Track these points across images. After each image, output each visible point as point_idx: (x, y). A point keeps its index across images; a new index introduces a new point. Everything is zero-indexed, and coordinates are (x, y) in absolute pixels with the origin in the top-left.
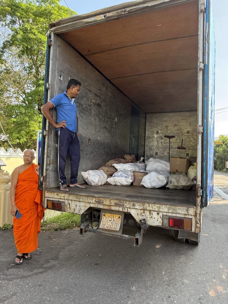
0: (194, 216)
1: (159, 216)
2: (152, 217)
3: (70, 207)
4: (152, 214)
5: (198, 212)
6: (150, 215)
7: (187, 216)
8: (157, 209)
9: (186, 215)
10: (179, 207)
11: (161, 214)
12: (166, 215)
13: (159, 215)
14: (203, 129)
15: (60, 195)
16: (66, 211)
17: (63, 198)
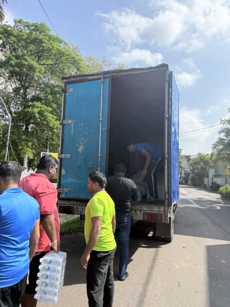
0: (164, 212)
2: (136, 214)
3: (78, 210)
4: (137, 212)
5: (166, 209)
8: (140, 209)
9: (158, 212)
10: (154, 207)
12: (146, 212)
13: (141, 212)
14: (168, 156)
15: (70, 202)
16: (74, 213)
17: (73, 204)
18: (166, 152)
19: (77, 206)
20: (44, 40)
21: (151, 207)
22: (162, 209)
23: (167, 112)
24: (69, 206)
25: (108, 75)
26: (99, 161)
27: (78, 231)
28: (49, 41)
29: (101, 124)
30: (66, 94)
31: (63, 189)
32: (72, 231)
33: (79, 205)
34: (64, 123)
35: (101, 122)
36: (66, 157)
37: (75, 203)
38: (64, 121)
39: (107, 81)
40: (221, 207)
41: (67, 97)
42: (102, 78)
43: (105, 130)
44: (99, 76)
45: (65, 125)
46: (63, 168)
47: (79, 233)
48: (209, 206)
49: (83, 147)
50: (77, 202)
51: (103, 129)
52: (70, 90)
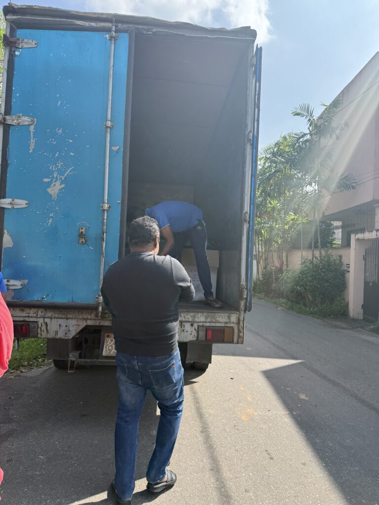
0: (237, 323)
1: (194, 328)
2: (183, 330)
3: (48, 329)
4: (184, 326)
5: (242, 318)
6: (181, 327)
7: (228, 325)
8: (190, 319)
9: (227, 323)
10: (219, 315)
11: (196, 325)
12: (203, 326)
13: (194, 326)
14: (249, 218)
15: (27, 310)
16: (38, 335)
17: (35, 315)
18: (246, 208)
19: (47, 320)
21: (212, 314)
22: (234, 318)
24: (24, 321)
25: (125, 26)
26: (103, 220)
29: (108, 135)
30: (14, 52)
31: (8, 281)
33: (51, 318)
34: (9, 122)
35: (109, 130)
36: (16, 207)
37: (40, 313)
38: (8, 117)
39: (125, 38)
41: (16, 59)
42: (114, 29)
43: (119, 149)
44: (105, 24)
45: (11, 127)
46: (5, 231)
49: (61, 185)
50: (46, 310)
51: (113, 148)
52: (27, 43)
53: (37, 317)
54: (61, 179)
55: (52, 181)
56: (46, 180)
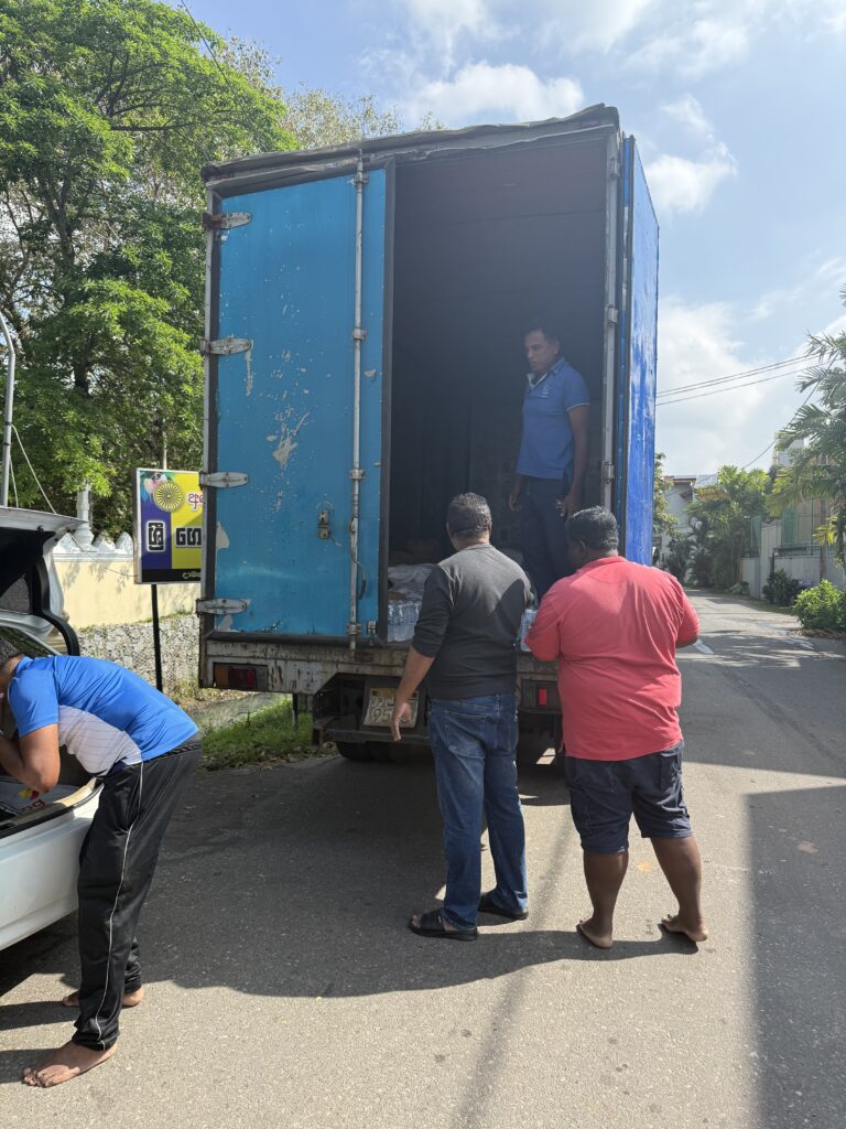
3: (283, 677)
14: (615, 472)
15: (252, 647)
16: (270, 688)
17: (262, 655)
18: (608, 456)
19: (280, 663)
20: (128, 27)
23: (611, 299)
24: (248, 664)
25: (381, 155)
26: (354, 496)
27: (286, 753)
28: (147, 32)
29: (358, 354)
30: (219, 237)
31: (224, 601)
32: (263, 753)
33: (285, 660)
34: (217, 350)
35: (358, 344)
36: (231, 484)
37: (269, 651)
38: (214, 343)
39: (379, 179)
40: (802, 660)
41: (223, 248)
42: (360, 167)
43: (376, 374)
44: (347, 161)
45: (220, 359)
46: (219, 524)
47: (292, 759)
48: (760, 659)
49: (292, 443)
50: (278, 647)
51: (366, 373)
52: (236, 219)
53: (265, 658)
54: (291, 434)
55: (279, 438)
56: (271, 438)
